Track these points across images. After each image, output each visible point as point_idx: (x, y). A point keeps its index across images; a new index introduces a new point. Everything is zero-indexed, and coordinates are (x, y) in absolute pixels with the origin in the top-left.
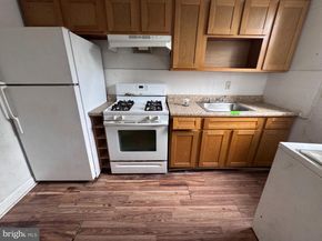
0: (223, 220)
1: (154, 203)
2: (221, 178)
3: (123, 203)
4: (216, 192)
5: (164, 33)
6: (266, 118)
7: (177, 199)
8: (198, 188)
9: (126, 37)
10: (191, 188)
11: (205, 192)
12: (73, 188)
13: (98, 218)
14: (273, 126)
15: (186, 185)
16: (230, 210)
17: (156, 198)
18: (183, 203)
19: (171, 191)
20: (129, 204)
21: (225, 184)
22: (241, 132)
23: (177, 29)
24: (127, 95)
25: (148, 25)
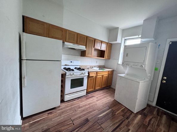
0: (108, 101)
1: (89, 104)
2: (101, 92)
3: (80, 108)
4: (103, 95)
5: (84, 45)
6: (109, 71)
7: (95, 100)
8: (98, 96)
9: (72, 44)
10: (96, 97)
11: (100, 96)
12: (51, 113)
13: (75, 115)
14: (110, 73)
15: (94, 96)
16: (108, 98)
17: (89, 103)
18: (97, 101)
19: (91, 99)
20: (82, 107)
21: (103, 93)
22: (105, 76)
23: (87, 45)
24: (66, 65)
25: (79, 42)
